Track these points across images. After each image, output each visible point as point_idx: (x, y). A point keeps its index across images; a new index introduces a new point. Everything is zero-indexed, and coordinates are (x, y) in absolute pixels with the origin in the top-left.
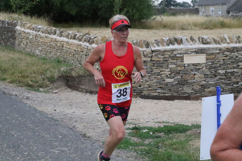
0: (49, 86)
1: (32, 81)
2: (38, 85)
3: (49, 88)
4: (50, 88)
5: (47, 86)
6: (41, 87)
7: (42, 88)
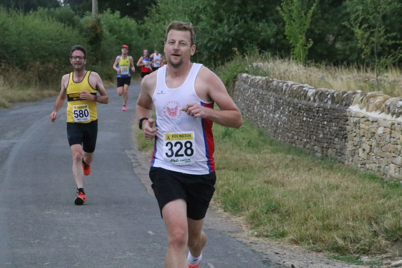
0: (387, 250)
1: (344, 238)
2: (358, 248)
3: (384, 256)
4: (389, 255)
5: (382, 251)
6: (365, 252)
7: (368, 255)
